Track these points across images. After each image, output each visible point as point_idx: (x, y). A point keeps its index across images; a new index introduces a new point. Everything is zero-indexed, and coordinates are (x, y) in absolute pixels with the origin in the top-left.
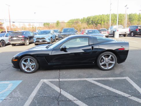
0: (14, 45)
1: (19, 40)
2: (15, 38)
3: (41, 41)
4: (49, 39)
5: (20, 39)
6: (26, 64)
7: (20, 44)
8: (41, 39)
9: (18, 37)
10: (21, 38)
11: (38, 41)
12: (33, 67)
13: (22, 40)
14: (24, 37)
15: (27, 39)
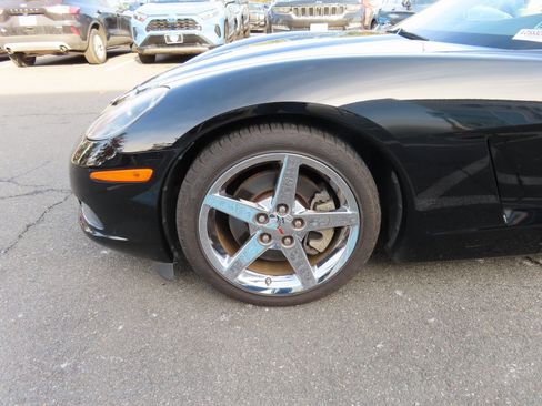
0: (26, 59)
1: (51, 31)
2: (26, 21)
3: (174, 40)
4: (218, 31)
5: (59, 24)
6: (249, 219)
7: (58, 53)
8: (173, 27)
9: (42, 13)
10: (63, 17)
11: (159, 41)
12: (319, 245)
13: (70, 32)
14: (78, 13)
15: (96, 26)
